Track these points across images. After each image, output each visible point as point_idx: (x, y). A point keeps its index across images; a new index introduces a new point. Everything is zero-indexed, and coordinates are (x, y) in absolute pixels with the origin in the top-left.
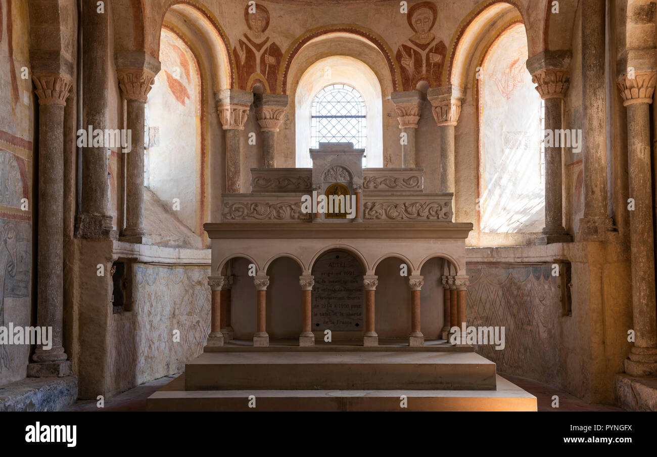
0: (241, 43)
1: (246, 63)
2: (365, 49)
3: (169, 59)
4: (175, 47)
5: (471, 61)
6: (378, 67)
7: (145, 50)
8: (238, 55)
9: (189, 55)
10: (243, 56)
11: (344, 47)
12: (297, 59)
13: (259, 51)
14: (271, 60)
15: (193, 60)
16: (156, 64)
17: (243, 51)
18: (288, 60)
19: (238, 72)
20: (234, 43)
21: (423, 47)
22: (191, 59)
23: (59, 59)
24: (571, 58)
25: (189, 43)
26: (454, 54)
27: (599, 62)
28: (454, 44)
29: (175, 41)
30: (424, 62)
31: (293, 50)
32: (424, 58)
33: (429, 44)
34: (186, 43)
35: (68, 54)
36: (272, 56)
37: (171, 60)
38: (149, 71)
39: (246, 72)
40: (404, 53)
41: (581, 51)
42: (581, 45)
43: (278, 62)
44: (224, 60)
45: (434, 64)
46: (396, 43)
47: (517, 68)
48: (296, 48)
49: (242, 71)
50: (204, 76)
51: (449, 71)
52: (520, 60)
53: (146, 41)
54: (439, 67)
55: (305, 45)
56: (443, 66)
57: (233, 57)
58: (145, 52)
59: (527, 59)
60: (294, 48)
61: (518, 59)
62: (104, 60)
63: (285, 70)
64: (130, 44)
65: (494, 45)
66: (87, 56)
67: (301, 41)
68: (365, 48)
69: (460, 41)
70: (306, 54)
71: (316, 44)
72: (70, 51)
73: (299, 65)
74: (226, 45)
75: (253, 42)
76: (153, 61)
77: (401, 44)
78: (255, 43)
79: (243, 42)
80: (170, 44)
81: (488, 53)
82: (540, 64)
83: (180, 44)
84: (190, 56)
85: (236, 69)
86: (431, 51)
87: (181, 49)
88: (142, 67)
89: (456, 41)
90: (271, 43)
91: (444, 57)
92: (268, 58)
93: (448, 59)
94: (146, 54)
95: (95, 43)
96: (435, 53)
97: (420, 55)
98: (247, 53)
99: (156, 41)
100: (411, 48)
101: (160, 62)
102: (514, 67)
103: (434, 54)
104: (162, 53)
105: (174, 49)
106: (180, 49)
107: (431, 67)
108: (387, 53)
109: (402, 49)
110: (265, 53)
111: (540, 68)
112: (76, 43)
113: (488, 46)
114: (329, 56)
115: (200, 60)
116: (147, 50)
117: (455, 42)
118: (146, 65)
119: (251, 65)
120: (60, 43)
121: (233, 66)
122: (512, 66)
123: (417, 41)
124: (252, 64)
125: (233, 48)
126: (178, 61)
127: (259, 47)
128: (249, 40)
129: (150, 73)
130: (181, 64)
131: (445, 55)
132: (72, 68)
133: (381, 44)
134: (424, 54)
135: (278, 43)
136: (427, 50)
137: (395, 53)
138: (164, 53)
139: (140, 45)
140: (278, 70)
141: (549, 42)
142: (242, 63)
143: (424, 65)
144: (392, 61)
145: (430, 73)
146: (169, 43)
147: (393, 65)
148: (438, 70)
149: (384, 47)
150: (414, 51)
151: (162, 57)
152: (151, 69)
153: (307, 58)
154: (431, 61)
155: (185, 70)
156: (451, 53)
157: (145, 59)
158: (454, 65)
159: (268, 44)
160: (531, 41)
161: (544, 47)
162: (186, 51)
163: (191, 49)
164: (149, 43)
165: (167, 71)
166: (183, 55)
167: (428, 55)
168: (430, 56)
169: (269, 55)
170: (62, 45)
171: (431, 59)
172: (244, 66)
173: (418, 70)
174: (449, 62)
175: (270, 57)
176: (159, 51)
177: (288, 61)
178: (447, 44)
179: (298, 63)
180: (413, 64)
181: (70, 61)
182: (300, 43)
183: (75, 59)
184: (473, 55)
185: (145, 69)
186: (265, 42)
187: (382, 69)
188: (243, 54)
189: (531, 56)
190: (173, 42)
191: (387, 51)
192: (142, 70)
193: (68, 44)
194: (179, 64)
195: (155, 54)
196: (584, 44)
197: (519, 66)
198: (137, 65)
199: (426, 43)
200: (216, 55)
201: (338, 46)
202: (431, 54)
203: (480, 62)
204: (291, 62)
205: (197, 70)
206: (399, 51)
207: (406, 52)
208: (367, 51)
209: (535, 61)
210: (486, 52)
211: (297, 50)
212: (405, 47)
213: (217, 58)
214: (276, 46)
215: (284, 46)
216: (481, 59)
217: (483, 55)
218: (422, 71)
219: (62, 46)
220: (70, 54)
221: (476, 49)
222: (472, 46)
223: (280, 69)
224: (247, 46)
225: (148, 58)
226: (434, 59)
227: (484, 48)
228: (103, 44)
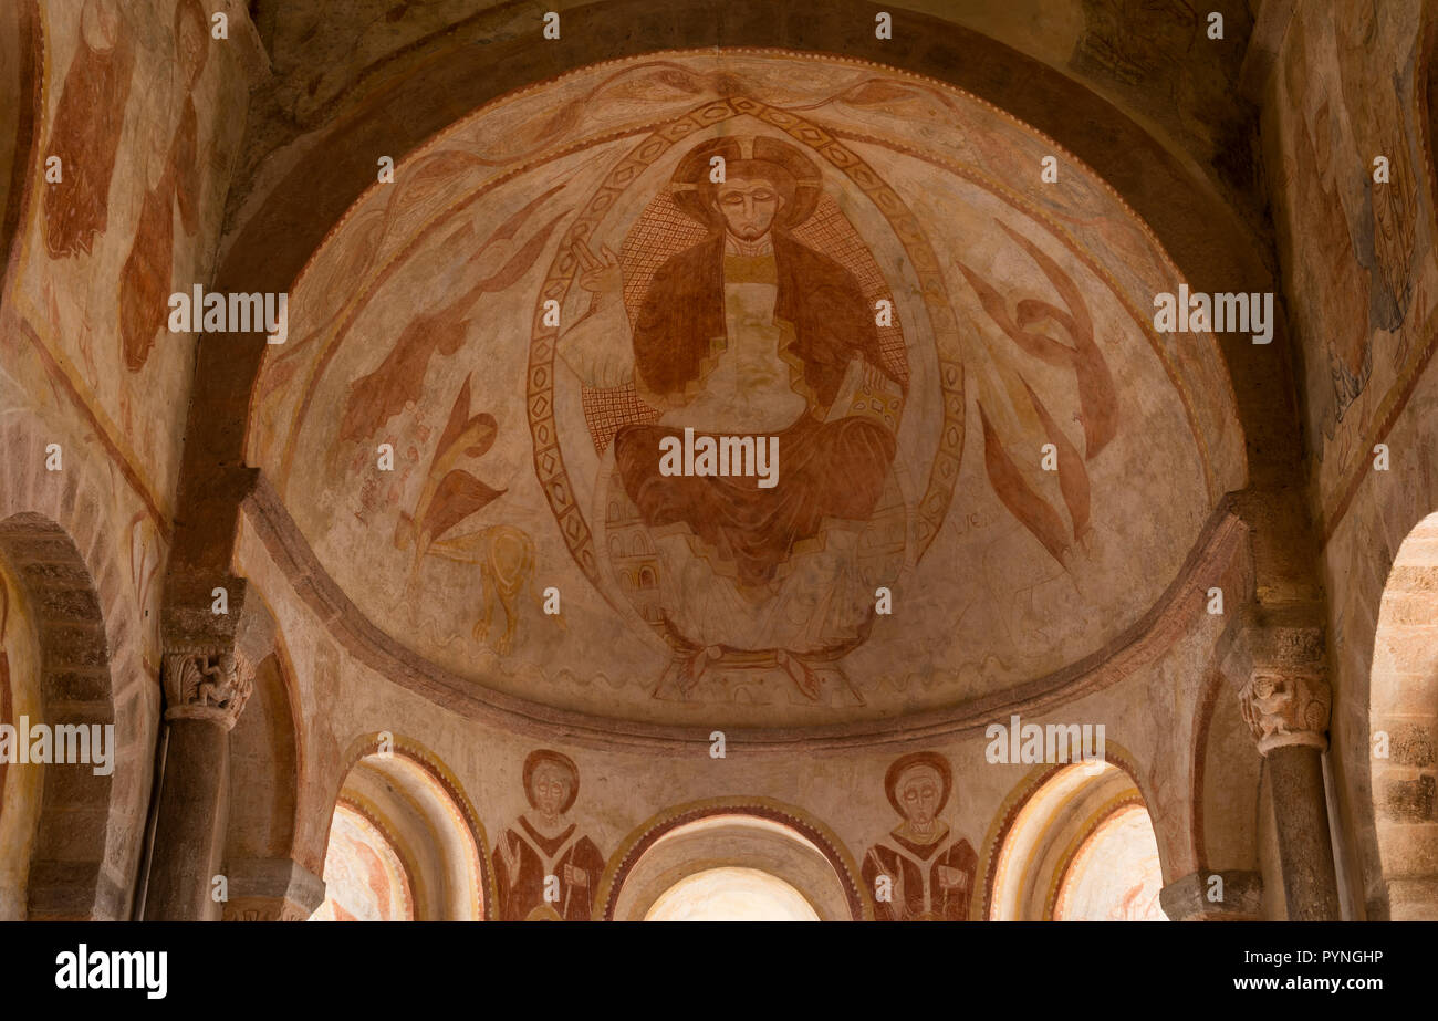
0: (512, 838)
1: (521, 882)
2: (792, 853)
3: (345, 875)
4: (361, 848)
5: (1034, 886)
6: (821, 896)
7: (294, 856)
8: (504, 865)
9: (391, 864)
10: (514, 867)
11: (743, 847)
12: (638, 873)
13: (551, 855)
14: (579, 876)
15: (400, 876)
16: (316, 887)
17: (514, 855)
18: (615, 876)
19: (500, 905)
20: (495, 837)
21: (924, 852)
22: (396, 873)
23: (96, 882)
24: (1262, 891)
25: (394, 838)
26: (993, 869)
27: (1326, 903)
28: (993, 847)
29: (363, 834)
30: (927, 885)
31: (629, 854)
32: (926, 877)
33: (935, 845)
34: (387, 838)
35: (116, 871)
36: (580, 866)
37: (349, 876)
38: (297, 903)
39: (520, 903)
40: (879, 864)
41: (1281, 875)
42: (1279, 862)
43: (594, 882)
44: (469, 877)
45: (950, 890)
46: (861, 842)
47: (1139, 905)
48: (635, 849)
49: (511, 901)
50: (421, 912)
51: (984, 908)
52: (1144, 890)
53: (297, 835)
54: (961, 900)
55: (656, 843)
56: (970, 895)
57: (491, 871)
58: (292, 861)
59: (1162, 887)
60: (632, 848)
61: (1141, 887)
62: (197, 882)
63: (609, 898)
64: (261, 842)
65: (1083, 852)
66: (159, 872)
67: (647, 834)
68: (790, 850)
69: (1006, 842)
70: (658, 864)
71: (680, 841)
72: (123, 864)
73: (641, 887)
74: (478, 842)
75: (540, 836)
76: (308, 881)
77: (872, 846)
78: (544, 838)
79: (516, 834)
80: (350, 841)
81: (1070, 870)
82: (1191, 900)
83: (374, 840)
84: (393, 866)
85: (496, 897)
86: (941, 861)
87: (376, 851)
88: (282, 895)
89: (996, 839)
90: (581, 837)
91: (972, 875)
92: (572, 871)
93: (980, 881)
94: (294, 865)
95: (182, 844)
96: (951, 865)
97: (918, 871)
98: (523, 860)
99: (321, 835)
100: (894, 855)
101: (324, 884)
102: (1132, 904)
103: (948, 868)
104: (330, 861)
105: (359, 850)
106: (371, 851)
107: (942, 896)
108: (842, 864)
109: (874, 855)
110: (565, 859)
111: (1193, 910)
112: (139, 843)
113: (1070, 854)
114: (711, 868)
115: (415, 875)
116: (298, 857)
117: (995, 843)
118: (291, 890)
119: (531, 888)
120: (104, 847)
121: (491, 889)
122: (1129, 901)
123: (910, 838)
124: (533, 885)
125: (493, 849)
126: (366, 878)
127: (551, 846)
128: (531, 831)
129: (299, 910)
130: (372, 885)
131: (975, 872)
132: (122, 901)
133: (829, 842)
134: (924, 867)
135: (595, 839)
136: (933, 859)
137: (860, 864)
138: (334, 861)
139: (284, 845)
140: (593, 899)
141: (1207, 852)
142: (512, 884)
143: (927, 894)
144: (853, 881)
145: (940, 911)
146: (348, 838)
147: (856, 892)
148: (960, 907)
149: (835, 849)
150: (904, 860)
151: (330, 871)
152: (302, 899)
153: (660, 872)
154: (942, 885)
155: (380, 899)
156: (988, 868)
157: (290, 877)
158: (996, 895)
159: (573, 841)
160: (1167, 849)
161: (1197, 863)
162: (387, 858)
163: (398, 852)
164: (304, 839)
165: (339, 902)
166: (378, 864)
167: (934, 870)
168: (940, 874)
169: (575, 864)
170: (106, 850)
171: (942, 879)
172: (515, 891)
173: (913, 905)
174: (984, 889)
175: (576, 869)
176: (324, 857)
177: (615, 880)
178: (977, 847)
179: (640, 884)
180: (902, 890)
181: (120, 885)
182: (645, 837)
183: (130, 881)
184: (1037, 874)
185: (288, 899)
186: (567, 834)
187: (831, 899)
188: (515, 862)
189: (1169, 881)
190: (358, 835)
191: (842, 860)
192: (282, 902)
193: (121, 847)
194: (367, 885)
195: (315, 866)
196: (1286, 862)
197: (1144, 901)
198: (271, 891)
199: (931, 843)
200: (454, 866)
201: (731, 846)
202: (941, 868)
203: (1054, 891)
204: (622, 882)
205: (406, 900)
206: (868, 860)
207: (886, 863)
208: (798, 858)
209: (1180, 894)
210: (1067, 867)
211: (637, 854)
212: (882, 850)
213: (454, 873)
214: (591, 844)
215: (609, 844)
216: (1057, 882)
217: (1059, 875)
218: (922, 908)
219: (108, 851)
220: (123, 869)
221: (1042, 860)
222: (1033, 851)
223: (598, 897)
224: (524, 845)
225: (297, 874)
226: (950, 879)
227: (1062, 857)
228: (200, 845)
